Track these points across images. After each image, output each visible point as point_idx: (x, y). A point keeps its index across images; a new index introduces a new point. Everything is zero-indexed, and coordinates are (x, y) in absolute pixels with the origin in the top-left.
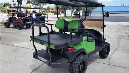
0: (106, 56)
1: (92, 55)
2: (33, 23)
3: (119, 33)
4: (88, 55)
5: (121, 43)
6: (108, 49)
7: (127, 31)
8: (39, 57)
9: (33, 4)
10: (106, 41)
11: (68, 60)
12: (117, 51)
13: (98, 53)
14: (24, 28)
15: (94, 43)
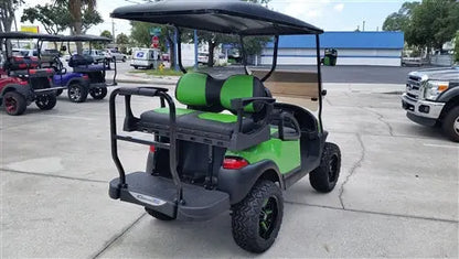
0: (330, 184)
1: (292, 180)
2: (60, 91)
3: (358, 118)
4: (284, 180)
5: (368, 148)
6: (336, 162)
7: (383, 111)
8: (135, 195)
9: (48, 23)
10: (327, 141)
11: (230, 198)
12: (358, 169)
13: (308, 175)
14: (32, 111)
15: (297, 144)
